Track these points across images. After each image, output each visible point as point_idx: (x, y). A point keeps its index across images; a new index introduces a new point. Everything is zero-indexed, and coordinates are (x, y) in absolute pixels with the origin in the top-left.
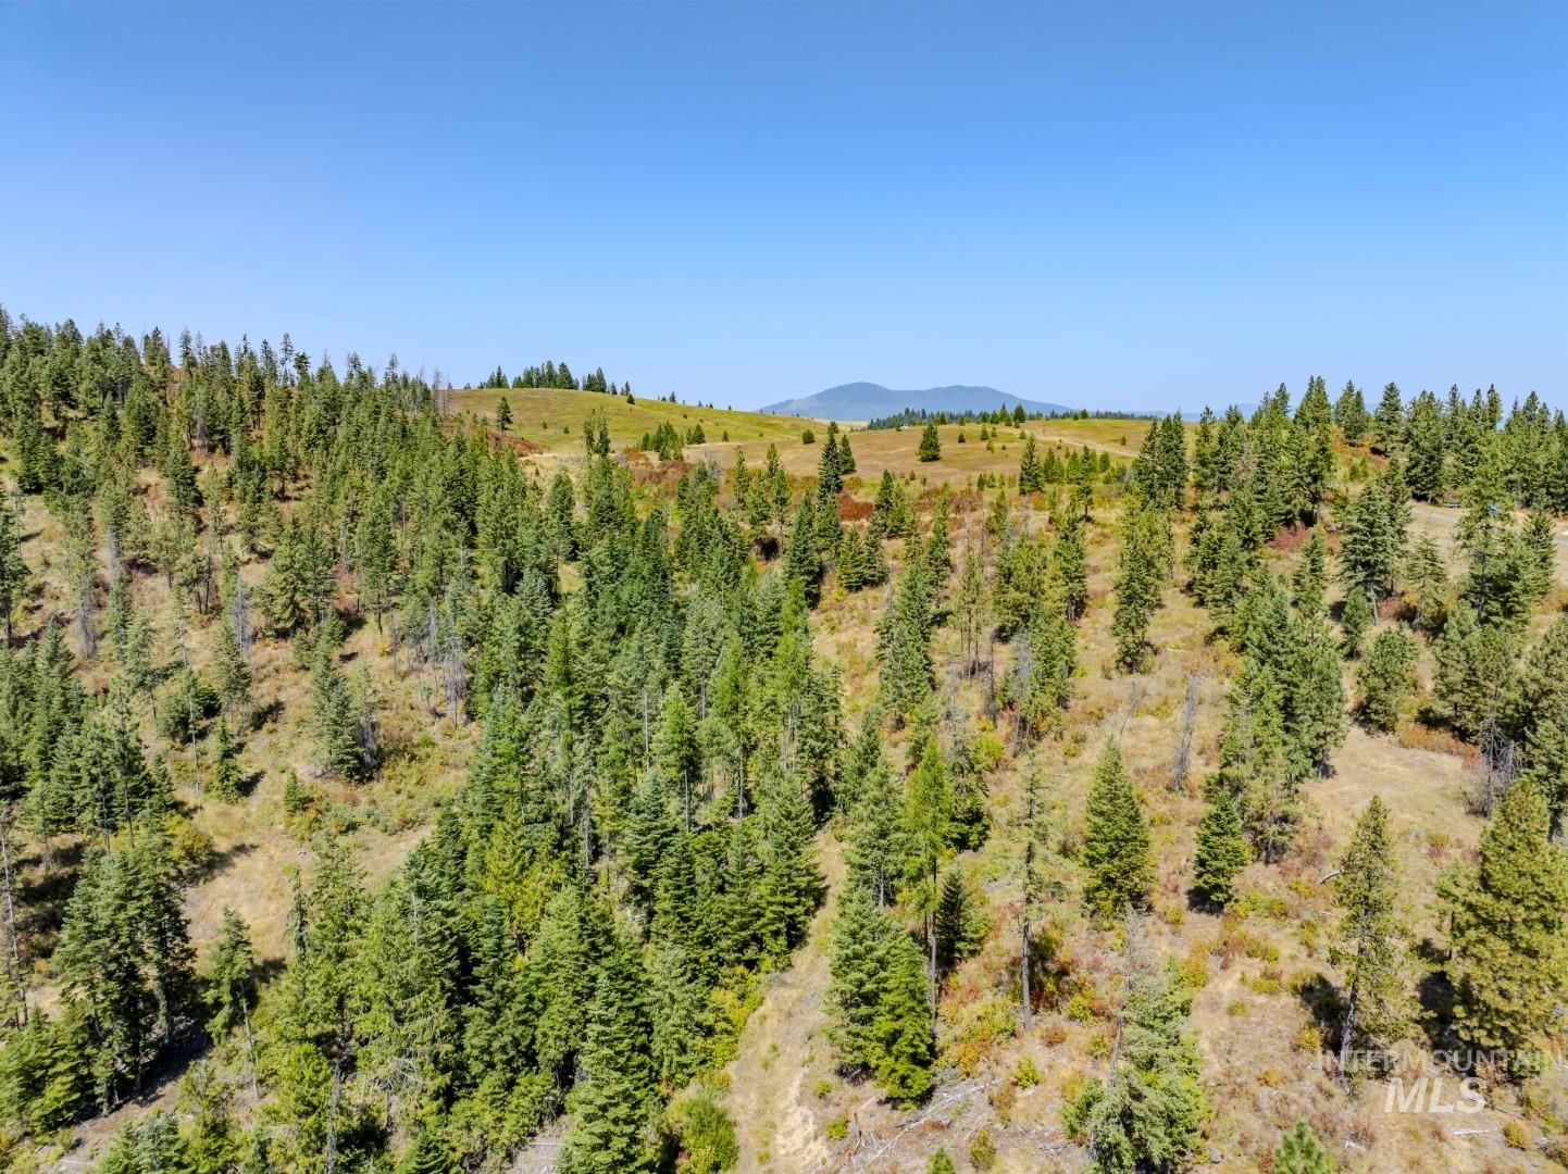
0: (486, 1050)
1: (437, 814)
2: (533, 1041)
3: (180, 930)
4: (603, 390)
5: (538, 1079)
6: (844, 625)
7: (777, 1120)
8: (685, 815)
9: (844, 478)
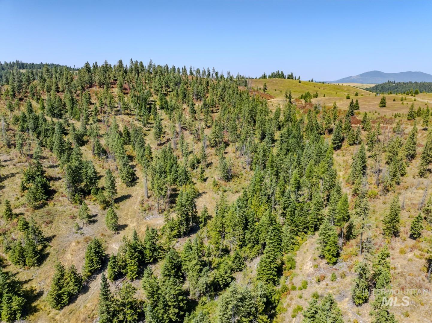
0: (249, 239)
1: (243, 190)
2: (258, 239)
3: (195, 207)
4: (292, 79)
5: (259, 246)
6: (347, 155)
7: (305, 263)
8: (296, 199)
9: (355, 111)
